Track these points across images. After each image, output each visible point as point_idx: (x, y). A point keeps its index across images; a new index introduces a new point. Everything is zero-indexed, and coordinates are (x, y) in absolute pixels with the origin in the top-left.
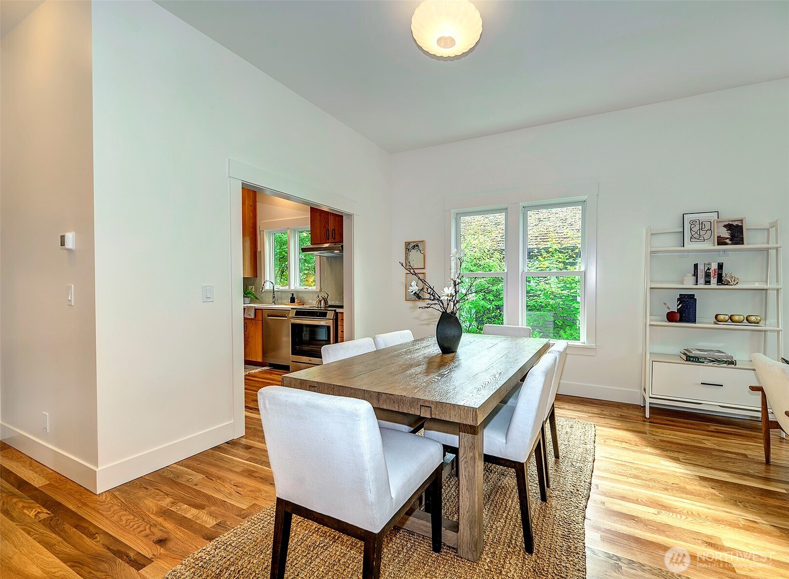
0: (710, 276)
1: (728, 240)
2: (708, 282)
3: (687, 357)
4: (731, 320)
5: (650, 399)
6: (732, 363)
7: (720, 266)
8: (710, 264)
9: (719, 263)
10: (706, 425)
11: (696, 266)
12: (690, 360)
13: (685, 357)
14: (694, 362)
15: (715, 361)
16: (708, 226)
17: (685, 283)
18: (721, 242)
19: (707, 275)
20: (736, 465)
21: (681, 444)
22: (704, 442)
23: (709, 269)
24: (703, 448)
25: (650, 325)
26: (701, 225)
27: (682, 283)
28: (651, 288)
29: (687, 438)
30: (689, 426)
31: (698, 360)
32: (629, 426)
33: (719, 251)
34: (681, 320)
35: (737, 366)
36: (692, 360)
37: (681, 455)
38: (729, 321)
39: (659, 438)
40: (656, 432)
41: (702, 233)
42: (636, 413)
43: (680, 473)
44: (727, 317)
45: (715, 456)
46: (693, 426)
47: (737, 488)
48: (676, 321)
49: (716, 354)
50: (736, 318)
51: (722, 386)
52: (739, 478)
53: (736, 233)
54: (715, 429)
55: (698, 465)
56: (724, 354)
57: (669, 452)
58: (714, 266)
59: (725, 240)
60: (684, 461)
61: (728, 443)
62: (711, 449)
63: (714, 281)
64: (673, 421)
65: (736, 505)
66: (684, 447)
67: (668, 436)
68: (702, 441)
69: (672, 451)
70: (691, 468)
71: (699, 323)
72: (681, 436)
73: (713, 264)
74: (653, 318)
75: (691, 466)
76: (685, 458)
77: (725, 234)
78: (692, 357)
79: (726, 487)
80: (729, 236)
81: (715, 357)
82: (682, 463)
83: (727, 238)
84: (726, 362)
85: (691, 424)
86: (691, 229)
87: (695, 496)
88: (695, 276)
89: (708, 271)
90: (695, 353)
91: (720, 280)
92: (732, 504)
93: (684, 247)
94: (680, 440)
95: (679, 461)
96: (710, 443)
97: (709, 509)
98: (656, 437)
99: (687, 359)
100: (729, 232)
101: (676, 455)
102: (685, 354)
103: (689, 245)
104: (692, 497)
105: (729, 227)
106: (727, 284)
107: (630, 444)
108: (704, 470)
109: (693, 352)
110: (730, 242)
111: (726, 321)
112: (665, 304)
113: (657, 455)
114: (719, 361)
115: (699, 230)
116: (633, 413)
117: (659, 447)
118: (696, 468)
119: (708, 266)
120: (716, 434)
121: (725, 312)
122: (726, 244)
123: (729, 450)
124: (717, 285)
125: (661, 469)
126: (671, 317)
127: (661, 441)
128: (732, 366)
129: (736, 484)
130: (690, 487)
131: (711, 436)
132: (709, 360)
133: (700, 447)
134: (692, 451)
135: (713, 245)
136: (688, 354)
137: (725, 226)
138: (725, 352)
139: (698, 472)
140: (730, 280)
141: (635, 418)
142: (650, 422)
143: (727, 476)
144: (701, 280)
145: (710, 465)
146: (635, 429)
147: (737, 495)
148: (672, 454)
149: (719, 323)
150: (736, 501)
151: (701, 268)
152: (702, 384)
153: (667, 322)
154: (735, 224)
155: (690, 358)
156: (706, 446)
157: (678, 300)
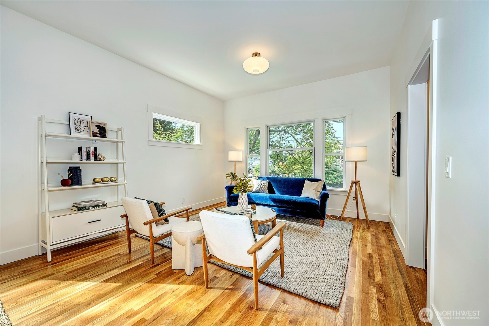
0: (90, 155)
1: (98, 134)
2: (89, 159)
3: (78, 208)
4: (110, 180)
5: (51, 246)
6: (105, 205)
7: (96, 149)
8: (89, 148)
9: (95, 148)
10: (92, 247)
11: (80, 149)
12: (80, 210)
13: (76, 209)
14: (83, 210)
15: (96, 207)
16: (86, 124)
17: (73, 159)
18: (95, 135)
19: (88, 154)
20: (118, 262)
21: (84, 267)
22: (96, 258)
23: (89, 151)
24: (97, 262)
25: (48, 191)
26: (81, 122)
27: (71, 159)
28: (47, 163)
29: (85, 261)
30: (83, 253)
31: (86, 208)
32: (36, 275)
33: (92, 140)
34: (72, 185)
35: (107, 207)
36: (82, 210)
37: (87, 274)
38: (101, 181)
39: (66, 272)
40: (62, 268)
41: (83, 127)
42: (36, 263)
43: (92, 286)
44: (100, 180)
45: (105, 263)
46: (85, 252)
47: (125, 274)
48: (68, 186)
49: (96, 202)
50: (105, 179)
51: (101, 220)
52: (123, 269)
53: (102, 131)
54: (98, 247)
55: (100, 274)
56: (100, 201)
57: (78, 278)
58: (92, 149)
59: (97, 134)
60: (90, 277)
61: (109, 252)
62: (102, 260)
63: (92, 158)
64: (70, 255)
65: (129, 284)
66: (86, 268)
67: (72, 267)
68: (95, 258)
69: (79, 275)
70: (97, 279)
71: (84, 185)
72: (81, 262)
73: (91, 148)
74: (50, 185)
75: (96, 278)
76: (90, 275)
77: (97, 131)
78: (81, 207)
79: (120, 277)
80: (99, 132)
81: (95, 204)
82: (90, 279)
83: (98, 133)
84: (102, 205)
85: (83, 251)
86: (75, 124)
87: (108, 295)
88: (79, 154)
89: (89, 152)
90: (83, 204)
91: (96, 158)
92: (127, 285)
93: (70, 134)
94: (81, 265)
95: (88, 279)
96: (99, 257)
97: (119, 296)
98: (63, 273)
99: (78, 209)
100: (98, 129)
101: (84, 276)
102: (75, 207)
103: (74, 134)
104: (107, 296)
105: (98, 127)
106: (99, 160)
107: (44, 290)
108: (105, 275)
109: (82, 204)
110: (99, 136)
111: (100, 182)
112: (59, 174)
113: (71, 285)
114: (98, 206)
115: (81, 125)
116: (35, 264)
117: (69, 278)
118: (100, 277)
119: (89, 149)
120: (100, 250)
121: (98, 176)
122: (97, 136)
123: (111, 256)
124: (94, 161)
125: (79, 292)
126: (64, 183)
127: (69, 273)
128: (105, 207)
129: (123, 272)
130: (102, 291)
131: (98, 253)
132: (93, 207)
133: (95, 263)
134: (91, 268)
135: (89, 136)
136: (79, 206)
137: (96, 126)
138: (100, 200)
139: (102, 279)
140: (101, 158)
141: (39, 267)
142: (52, 264)
143: (117, 271)
144: (85, 157)
145: (106, 270)
146: (43, 276)
147: (127, 278)
148: (81, 278)
149: (97, 183)
150: (128, 282)
151: (84, 150)
152: (89, 223)
153: (61, 187)
154: (101, 125)
155: (80, 209)
156: (98, 260)
157: (68, 171)
